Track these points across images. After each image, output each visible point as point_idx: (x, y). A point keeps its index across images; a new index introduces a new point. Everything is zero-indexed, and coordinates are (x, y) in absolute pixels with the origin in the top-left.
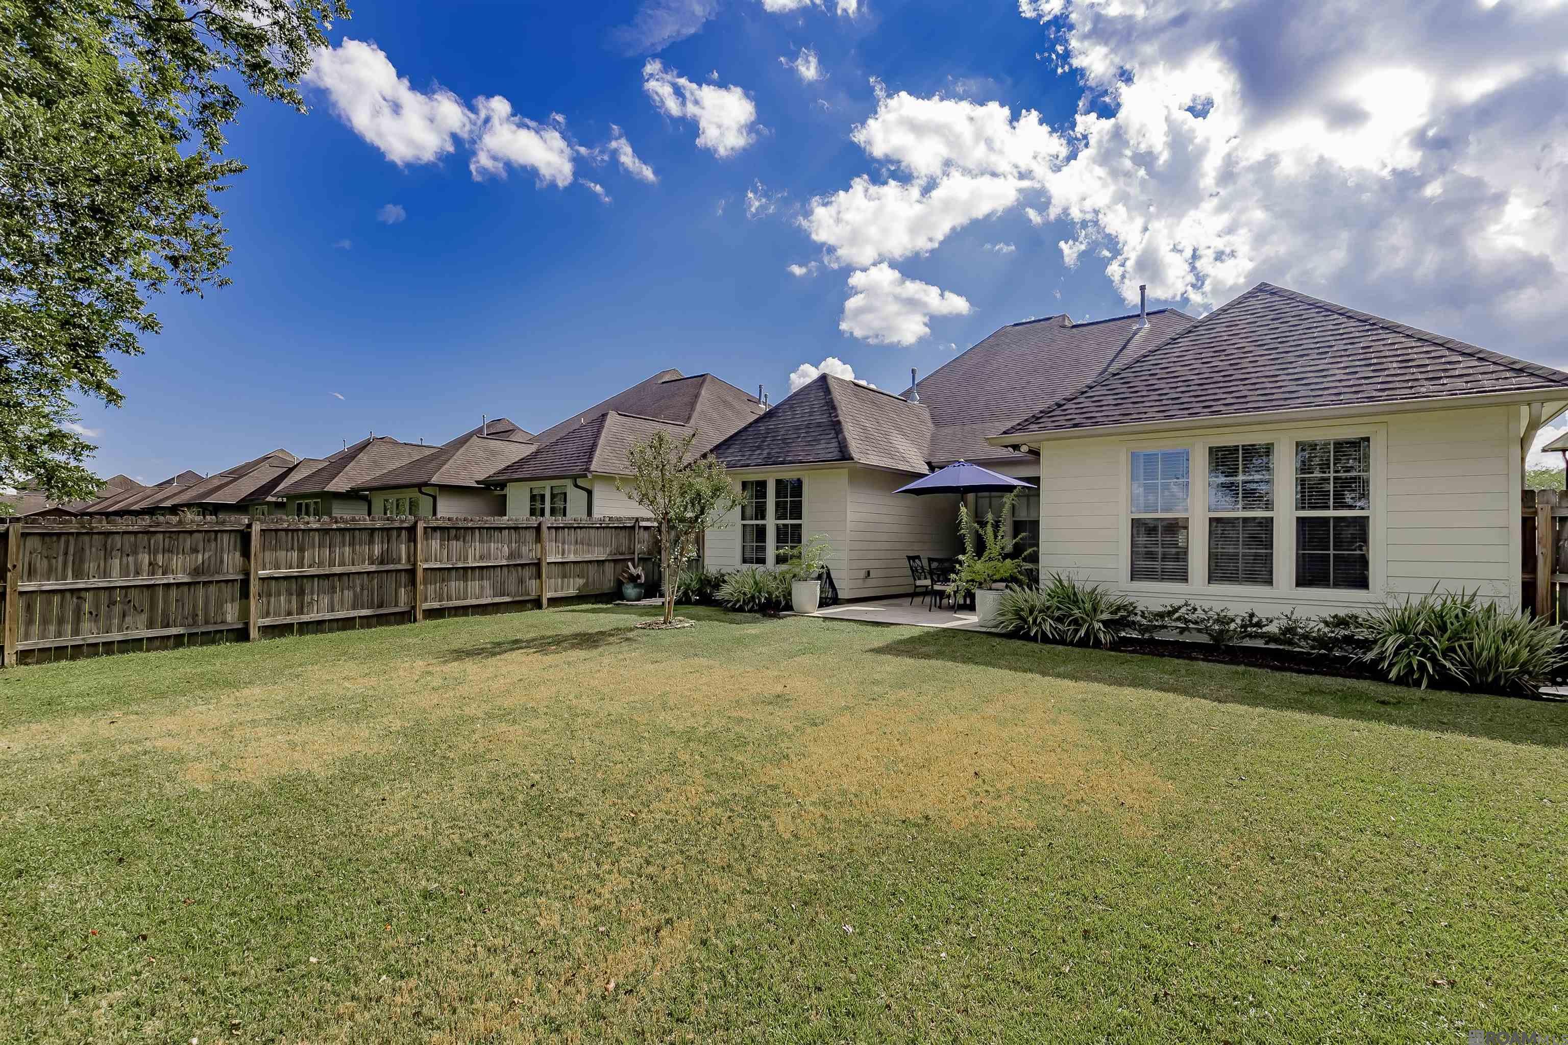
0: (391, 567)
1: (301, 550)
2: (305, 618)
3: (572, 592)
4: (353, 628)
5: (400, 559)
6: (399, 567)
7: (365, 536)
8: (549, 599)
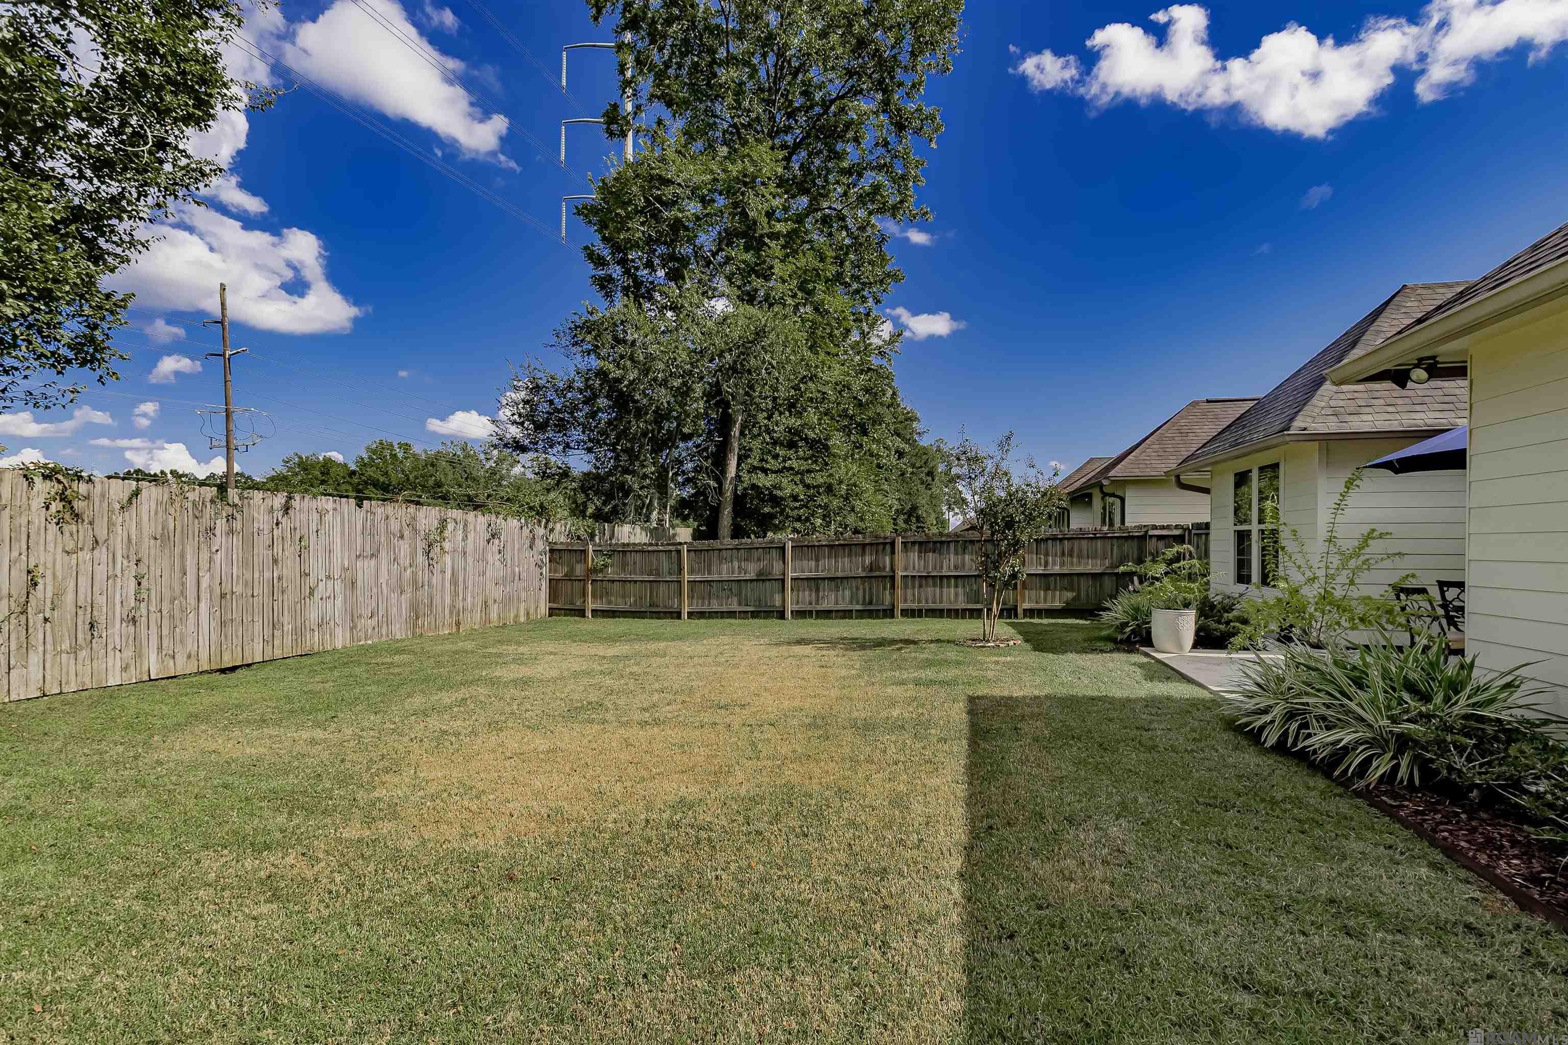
0: (877, 574)
1: (817, 560)
2: (819, 608)
3: (1058, 604)
4: (851, 618)
5: (885, 568)
6: (884, 574)
7: (859, 550)
8: (1025, 610)
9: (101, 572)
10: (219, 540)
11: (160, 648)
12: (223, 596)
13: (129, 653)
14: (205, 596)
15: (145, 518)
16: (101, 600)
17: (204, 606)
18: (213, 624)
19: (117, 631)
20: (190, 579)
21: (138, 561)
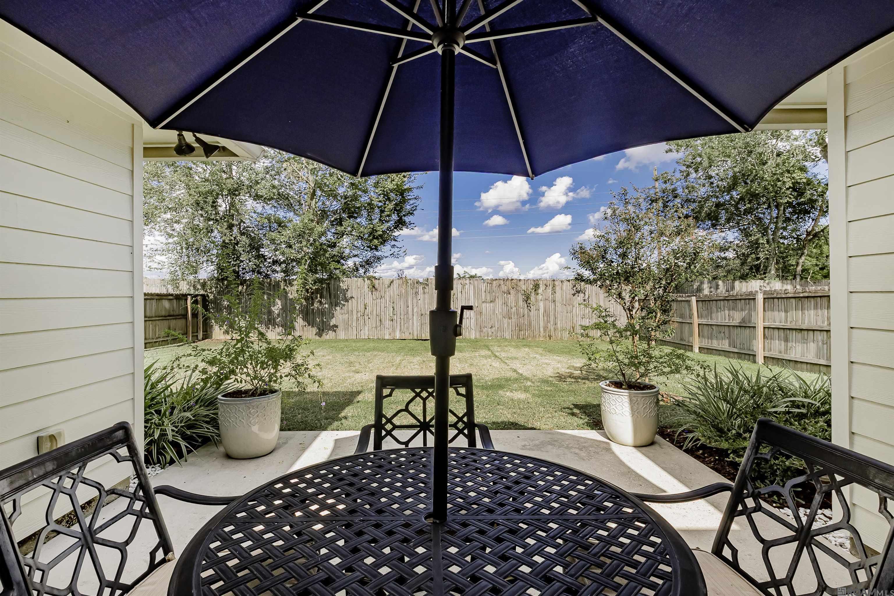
9: (383, 305)
10: (421, 296)
11: (401, 330)
12: (422, 315)
13: (391, 330)
14: (415, 314)
15: (395, 289)
16: (383, 313)
17: (415, 317)
18: (418, 324)
19: (388, 323)
20: (410, 309)
21: (393, 303)
